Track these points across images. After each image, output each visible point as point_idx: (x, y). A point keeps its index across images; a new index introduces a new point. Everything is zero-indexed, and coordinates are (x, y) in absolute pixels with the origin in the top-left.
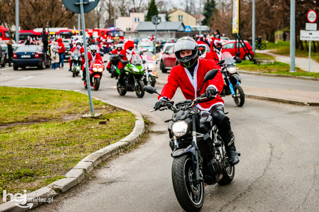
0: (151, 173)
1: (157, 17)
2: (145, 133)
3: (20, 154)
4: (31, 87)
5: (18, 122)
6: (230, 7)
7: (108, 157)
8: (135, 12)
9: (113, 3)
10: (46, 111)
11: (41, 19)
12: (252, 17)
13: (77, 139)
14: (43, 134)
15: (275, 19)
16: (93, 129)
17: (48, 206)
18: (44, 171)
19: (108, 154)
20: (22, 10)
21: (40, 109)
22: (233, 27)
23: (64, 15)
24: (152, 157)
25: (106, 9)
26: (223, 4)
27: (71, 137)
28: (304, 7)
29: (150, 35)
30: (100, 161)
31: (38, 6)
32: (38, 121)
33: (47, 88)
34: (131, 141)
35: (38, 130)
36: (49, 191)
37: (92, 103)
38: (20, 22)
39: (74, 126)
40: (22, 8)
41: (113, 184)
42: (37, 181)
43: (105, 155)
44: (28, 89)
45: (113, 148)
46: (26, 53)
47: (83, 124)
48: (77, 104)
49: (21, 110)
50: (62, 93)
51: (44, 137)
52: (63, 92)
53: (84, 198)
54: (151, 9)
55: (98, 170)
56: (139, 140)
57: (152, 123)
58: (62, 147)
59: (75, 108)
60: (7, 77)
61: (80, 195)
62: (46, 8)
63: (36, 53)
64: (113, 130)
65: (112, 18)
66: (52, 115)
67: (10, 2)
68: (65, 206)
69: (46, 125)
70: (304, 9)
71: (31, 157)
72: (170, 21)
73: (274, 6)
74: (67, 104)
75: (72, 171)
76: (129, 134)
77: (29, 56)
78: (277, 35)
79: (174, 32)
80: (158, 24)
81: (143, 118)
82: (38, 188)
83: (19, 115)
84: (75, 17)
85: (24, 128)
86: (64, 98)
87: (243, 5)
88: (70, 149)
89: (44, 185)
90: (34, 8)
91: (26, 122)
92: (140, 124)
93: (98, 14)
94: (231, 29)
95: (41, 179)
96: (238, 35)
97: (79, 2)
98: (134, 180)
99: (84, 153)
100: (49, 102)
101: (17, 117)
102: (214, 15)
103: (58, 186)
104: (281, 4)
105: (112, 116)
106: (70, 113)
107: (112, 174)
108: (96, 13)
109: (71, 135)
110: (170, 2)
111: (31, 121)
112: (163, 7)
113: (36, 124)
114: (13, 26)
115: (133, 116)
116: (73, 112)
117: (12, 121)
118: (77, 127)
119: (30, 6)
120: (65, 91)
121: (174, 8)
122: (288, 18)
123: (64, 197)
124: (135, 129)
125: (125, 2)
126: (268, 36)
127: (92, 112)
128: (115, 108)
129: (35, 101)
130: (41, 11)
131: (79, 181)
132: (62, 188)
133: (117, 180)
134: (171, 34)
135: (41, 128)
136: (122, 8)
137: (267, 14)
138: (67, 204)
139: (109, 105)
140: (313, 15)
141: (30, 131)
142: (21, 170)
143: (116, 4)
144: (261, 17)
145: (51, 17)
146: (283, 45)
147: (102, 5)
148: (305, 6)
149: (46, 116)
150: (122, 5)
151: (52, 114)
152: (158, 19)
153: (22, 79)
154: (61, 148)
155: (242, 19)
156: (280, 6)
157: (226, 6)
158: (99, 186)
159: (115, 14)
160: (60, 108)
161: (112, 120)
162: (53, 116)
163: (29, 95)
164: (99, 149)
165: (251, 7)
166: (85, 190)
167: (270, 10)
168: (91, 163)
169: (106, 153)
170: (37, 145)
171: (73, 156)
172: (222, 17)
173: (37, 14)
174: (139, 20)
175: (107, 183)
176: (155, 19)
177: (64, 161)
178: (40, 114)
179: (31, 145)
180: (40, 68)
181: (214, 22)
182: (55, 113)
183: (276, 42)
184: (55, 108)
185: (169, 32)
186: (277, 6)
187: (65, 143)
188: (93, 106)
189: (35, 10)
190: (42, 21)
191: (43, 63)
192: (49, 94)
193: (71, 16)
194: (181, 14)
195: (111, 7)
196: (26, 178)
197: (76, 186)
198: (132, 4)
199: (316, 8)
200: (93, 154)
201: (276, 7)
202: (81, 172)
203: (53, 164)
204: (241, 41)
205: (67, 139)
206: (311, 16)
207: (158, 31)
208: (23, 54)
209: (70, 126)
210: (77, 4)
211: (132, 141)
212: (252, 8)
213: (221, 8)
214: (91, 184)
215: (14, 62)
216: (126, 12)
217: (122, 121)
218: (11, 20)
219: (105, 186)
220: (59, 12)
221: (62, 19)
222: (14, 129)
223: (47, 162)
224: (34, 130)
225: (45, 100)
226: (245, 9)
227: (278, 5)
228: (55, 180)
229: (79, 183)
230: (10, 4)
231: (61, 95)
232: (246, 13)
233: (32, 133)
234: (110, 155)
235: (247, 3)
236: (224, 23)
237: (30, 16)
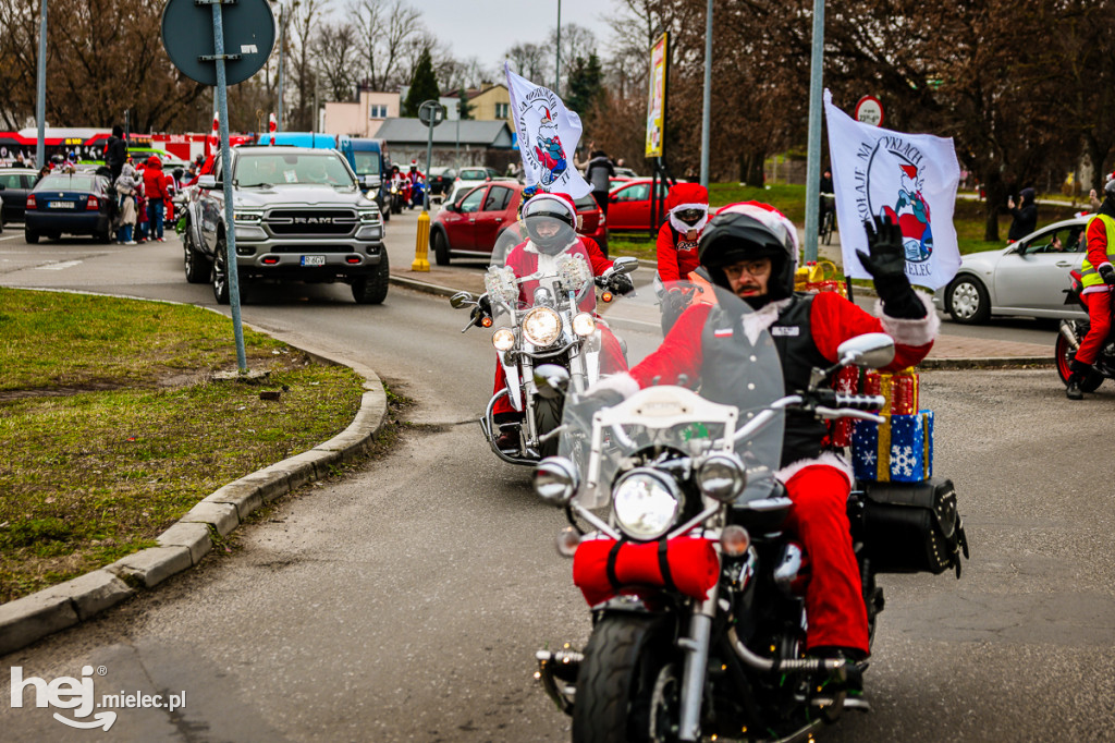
0: (400, 540)
1: (433, 104)
2: (388, 427)
3: (33, 477)
4: (74, 292)
5: (33, 388)
6: (642, 84)
7: (279, 491)
8: (375, 89)
9: (312, 63)
10: (112, 360)
11: (108, 102)
12: (701, 114)
13: (196, 439)
14: (102, 423)
15: (766, 120)
16: (241, 412)
17: (105, 624)
18: (97, 523)
19: (280, 483)
20: (55, 76)
21: (95, 354)
22: (648, 140)
23: (175, 93)
24: (405, 496)
25: (291, 78)
26: (622, 74)
27: (179, 433)
28: (849, 91)
29: (412, 156)
30: (257, 503)
31: (102, 64)
32: (89, 386)
33: (117, 296)
34: (345, 451)
35: (86, 413)
36: (109, 582)
37: (243, 342)
38: (49, 108)
39: (190, 404)
40: (56, 71)
41: (291, 568)
42: (77, 554)
43: (271, 487)
44: (63, 296)
45: (296, 468)
46: (61, 195)
47: (214, 399)
48: (201, 342)
49: (41, 354)
50: (160, 311)
51: (104, 432)
52: (161, 306)
53: (207, 606)
54: (420, 82)
55: (250, 529)
56: (368, 448)
57: (410, 403)
58: (153, 461)
59: (193, 353)
60: (6, 263)
61: (198, 596)
62: (125, 71)
63: (91, 197)
64: (297, 418)
65: (308, 104)
66: (128, 372)
67: (22, 50)
68: (154, 625)
69: (110, 399)
70: (849, 94)
71: (62, 486)
72: (472, 118)
73: (764, 87)
74: (173, 341)
75: (175, 528)
76: (344, 429)
77: (72, 205)
78: (771, 167)
79: (483, 150)
80: (436, 123)
81: (385, 386)
82: (79, 573)
83: (34, 369)
84: (206, 98)
85: (47, 404)
86: (165, 324)
87: (677, 77)
88: (173, 465)
89: (96, 564)
90: (90, 71)
91: (55, 390)
92: (374, 400)
93: (270, 92)
94: (642, 144)
95: (87, 547)
96: (659, 161)
97: (214, 53)
98: (352, 559)
99: (213, 478)
100: (122, 335)
101: (29, 373)
102: (596, 105)
103: (133, 568)
104: (783, 78)
105: (297, 379)
106: (179, 368)
107: (289, 541)
108: (264, 88)
109: (180, 427)
110: (475, 64)
111: (67, 387)
112: (453, 78)
113: (83, 395)
114: (30, 119)
115: (358, 379)
116: (188, 364)
117: (16, 384)
118: (196, 407)
119: (79, 63)
120: (169, 305)
121: (484, 82)
122: (804, 119)
123: (152, 600)
124: (360, 416)
125: (347, 62)
126: (744, 168)
127: (241, 365)
128: (307, 357)
129: (83, 330)
130: (108, 80)
131: (196, 558)
132: (145, 574)
133: (304, 557)
134: (474, 155)
135: (95, 406)
136: (338, 78)
137: (746, 107)
138: (157, 621)
139: (292, 347)
140: (873, 111)
141: (62, 413)
142: (33, 522)
143: (320, 65)
144: (727, 114)
145: (136, 96)
146: (786, 195)
147: (283, 66)
148: (851, 86)
149: (114, 372)
150: (338, 70)
151: (128, 368)
152: (436, 110)
153: (47, 268)
154: (148, 464)
155: (674, 118)
156: (782, 85)
157: (631, 81)
158: (250, 571)
159: (319, 94)
160: (153, 352)
161: (296, 389)
162: (132, 375)
163: (65, 313)
164: (255, 470)
165: (700, 84)
166: (211, 582)
167: (753, 96)
168: (232, 507)
169: (276, 479)
170: (82, 454)
171: (182, 487)
172: (619, 113)
173: (96, 88)
174: (384, 113)
175: (275, 566)
176: (429, 109)
177: (154, 498)
178: (95, 368)
179: (66, 454)
180: (101, 239)
181: (595, 125)
182: (136, 365)
183: (768, 188)
184: (139, 352)
185: (468, 148)
186: (773, 86)
187: (161, 450)
188: (243, 348)
189: (91, 75)
190: (110, 109)
191: (110, 226)
192: (121, 311)
193: (192, 95)
194: (501, 101)
195: (306, 74)
196: (47, 544)
197: (185, 570)
198: (367, 68)
199: (882, 92)
200: (239, 482)
201: (772, 88)
202: (202, 531)
203: (125, 506)
204: (669, 180)
205: (168, 440)
206: (866, 114)
207: (435, 144)
208: (54, 196)
209: (179, 402)
210: (209, 57)
211: (350, 448)
212: (702, 88)
213: (615, 87)
214: (229, 566)
215: (28, 220)
216: (348, 88)
217: (325, 392)
218: (24, 102)
219: (267, 574)
220: (161, 82)
221: (166, 104)
222: (18, 407)
223: (107, 501)
224: (76, 412)
225: (112, 328)
226: (683, 89)
227: (776, 82)
228: (127, 553)
229: (195, 562)
230: (22, 56)
231: (156, 317)
232: (684, 103)
233: (68, 420)
234: (286, 488)
235: (688, 75)
236: (623, 129)
237: (77, 91)
